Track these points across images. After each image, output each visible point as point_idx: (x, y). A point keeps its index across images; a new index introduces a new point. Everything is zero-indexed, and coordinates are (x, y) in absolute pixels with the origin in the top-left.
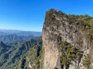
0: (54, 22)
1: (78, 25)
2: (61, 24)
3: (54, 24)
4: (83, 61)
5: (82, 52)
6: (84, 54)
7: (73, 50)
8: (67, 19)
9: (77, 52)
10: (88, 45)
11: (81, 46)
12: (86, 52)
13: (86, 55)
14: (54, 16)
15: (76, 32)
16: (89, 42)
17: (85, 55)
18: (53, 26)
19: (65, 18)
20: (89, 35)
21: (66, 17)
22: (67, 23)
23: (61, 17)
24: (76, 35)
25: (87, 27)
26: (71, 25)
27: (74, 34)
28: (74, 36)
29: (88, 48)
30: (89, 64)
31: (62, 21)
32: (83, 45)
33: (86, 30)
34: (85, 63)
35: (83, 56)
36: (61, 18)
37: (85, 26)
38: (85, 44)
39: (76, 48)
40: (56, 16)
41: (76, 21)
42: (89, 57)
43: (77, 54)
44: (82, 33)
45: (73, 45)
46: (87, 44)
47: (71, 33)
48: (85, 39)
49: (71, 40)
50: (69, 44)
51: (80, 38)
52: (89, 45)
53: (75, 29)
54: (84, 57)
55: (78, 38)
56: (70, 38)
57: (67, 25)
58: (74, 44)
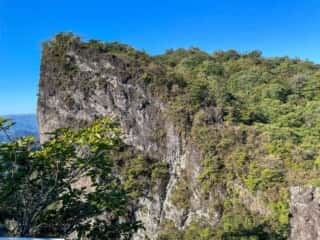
0: (71, 77)
1: (150, 85)
2: (97, 84)
3: (74, 87)
4: (172, 192)
5: (168, 166)
6: (174, 171)
7: (140, 165)
8: (113, 68)
9: (154, 168)
10: (181, 141)
11: (165, 148)
12: (179, 165)
13: (179, 174)
14: (72, 59)
15: (144, 106)
16: (183, 133)
17: (176, 175)
18: (69, 92)
19: (108, 65)
20: (182, 111)
21: (110, 61)
22: (115, 82)
23: (93, 61)
24: (147, 116)
25: (175, 88)
26: (129, 86)
27: (140, 114)
28: (140, 119)
29: (182, 153)
30: (189, 198)
31: (98, 75)
32: (168, 145)
33: (172, 98)
34: (178, 196)
35: (172, 177)
36: (95, 64)
37: (170, 87)
38: (173, 140)
39: (150, 155)
40: (77, 57)
41: (142, 71)
42: (186, 178)
43: (153, 175)
44: (162, 108)
45: (141, 148)
46: (177, 139)
47: (130, 110)
48: (172, 127)
49: (133, 133)
50: (127, 146)
51: (157, 125)
52: (184, 141)
53: (140, 97)
54: (175, 181)
55: (154, 123)
56: (131, 127)
57: (115, 86)
58: (144, 146)
